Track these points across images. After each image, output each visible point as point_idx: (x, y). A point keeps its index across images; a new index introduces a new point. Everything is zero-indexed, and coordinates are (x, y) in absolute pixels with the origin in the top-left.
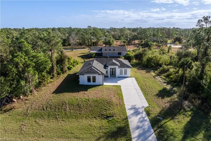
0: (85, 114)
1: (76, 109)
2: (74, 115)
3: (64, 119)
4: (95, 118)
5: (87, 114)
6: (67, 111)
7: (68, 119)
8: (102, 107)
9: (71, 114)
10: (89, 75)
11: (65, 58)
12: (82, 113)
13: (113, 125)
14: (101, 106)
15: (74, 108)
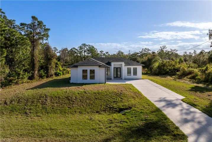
0: (79, 108)
1: (64, 102)
2: (60, 110)
3: (39, 114)
4: (97, 112)
5: (83, 108)
6: (47, 105)
7: (47, 114)
8: (109, 99)
9: (53, 108)
10: (85, 68)
11: (52, 57)
12: (73, 107)
13: (135, 117)
14: (106, 98)
15: (59, 101)
